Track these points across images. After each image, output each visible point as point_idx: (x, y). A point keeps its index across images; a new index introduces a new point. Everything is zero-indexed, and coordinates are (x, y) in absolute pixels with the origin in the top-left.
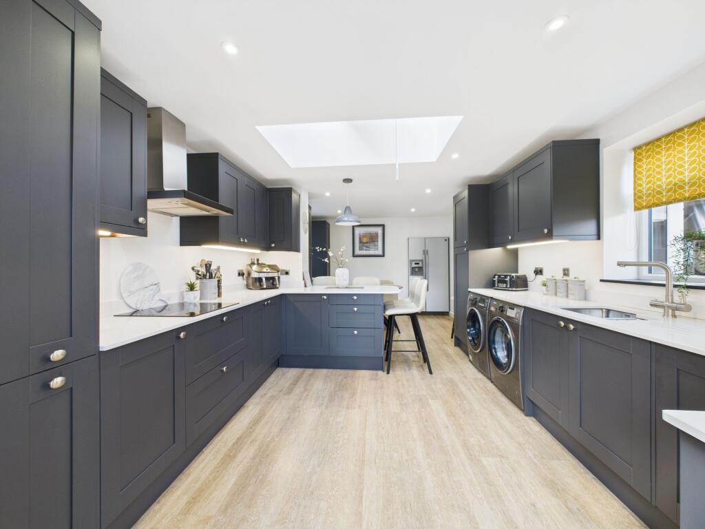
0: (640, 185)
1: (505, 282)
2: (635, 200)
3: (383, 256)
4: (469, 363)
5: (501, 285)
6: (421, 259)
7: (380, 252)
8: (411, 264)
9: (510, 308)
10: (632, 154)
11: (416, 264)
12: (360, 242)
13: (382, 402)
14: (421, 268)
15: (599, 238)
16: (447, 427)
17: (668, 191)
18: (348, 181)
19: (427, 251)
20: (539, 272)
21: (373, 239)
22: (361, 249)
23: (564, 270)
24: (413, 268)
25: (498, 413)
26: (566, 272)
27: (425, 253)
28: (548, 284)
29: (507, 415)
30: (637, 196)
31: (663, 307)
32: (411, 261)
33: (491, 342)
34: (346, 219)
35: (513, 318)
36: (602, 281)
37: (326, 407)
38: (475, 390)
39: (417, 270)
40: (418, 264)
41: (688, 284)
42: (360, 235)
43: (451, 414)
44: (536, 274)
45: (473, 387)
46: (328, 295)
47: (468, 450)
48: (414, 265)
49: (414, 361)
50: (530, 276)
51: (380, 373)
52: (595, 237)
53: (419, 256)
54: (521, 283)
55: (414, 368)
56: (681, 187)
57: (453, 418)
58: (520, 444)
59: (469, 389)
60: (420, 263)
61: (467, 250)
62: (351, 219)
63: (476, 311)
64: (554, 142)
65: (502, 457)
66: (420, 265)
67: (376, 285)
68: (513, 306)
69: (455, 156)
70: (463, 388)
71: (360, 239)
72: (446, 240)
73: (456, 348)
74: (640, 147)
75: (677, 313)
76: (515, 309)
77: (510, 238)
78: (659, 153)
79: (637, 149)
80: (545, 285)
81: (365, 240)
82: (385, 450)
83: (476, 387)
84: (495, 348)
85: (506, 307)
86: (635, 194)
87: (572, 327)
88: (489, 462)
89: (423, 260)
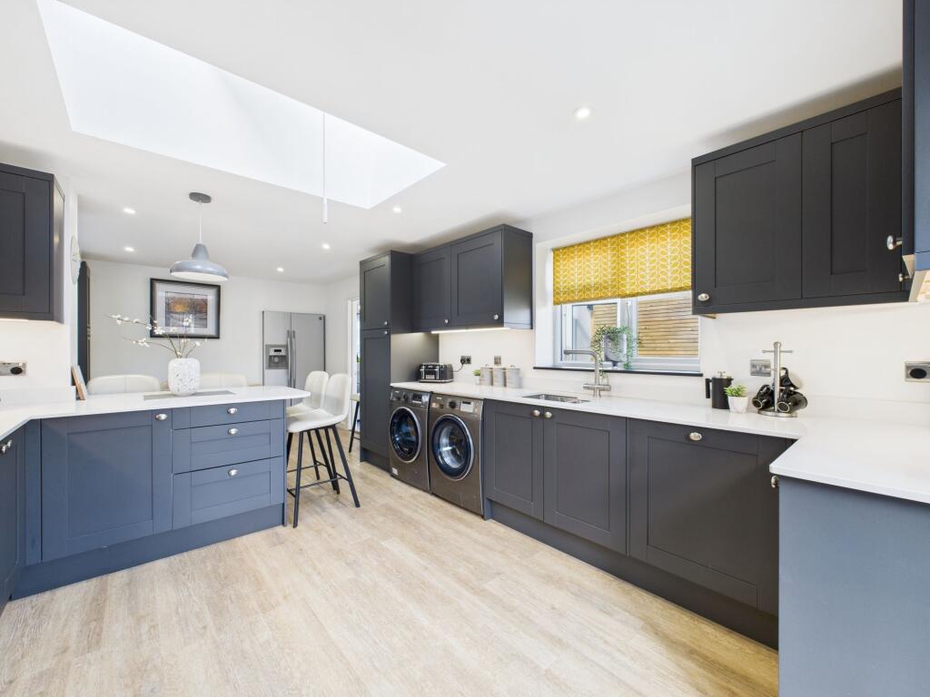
0: (558, 283)
1: (434, 373)
2: (554, 296)
3: (217, 337)
4: (393, 479)
5: (428, 377)
6: (284, 343)
8: (268, 352)
9: (464, 403)
10: (552, 254)
11: (276, 351)
12: (170, 311)
13: (319, 574)
14: (284, 358)
15: (532, 328)
16: (426, 568)
17: (580, 291)
18: (199, 197)
19: (294, 332)
20: (466, 361)
21: (195, 307)
22: (169, 323)
23: (495, 359)
24: (270, 357)
25: (461, 527)
26: (497, 361)
27: (291, 335)
28: (483, 373)
29: (470, 526)
30: (556, 292)
31: (594, 389)
32: (269, 347)
33: (434, 448)
34: (199, 267)
35: (470, 413)
36: (535, 368)
37: (219, 630)
38: (422, 509)
39: (276, 360)
40: (280, 351)
41: (605, 369)
43: (420, 551)
44: (463, 364)
45: (417, 506)
46: (170, 411)
47: (466, 584)
48: (272, 353)
49: (322, 496)
50: (456, 365)
51: (280, 529)
52: (529, 326)
53: (280, 340)
54: (446, 374)
55: (327, 505)
56: (588, 290)
57: (424, 554)
58: (502, 552)
59: (416, 511)
60: (283, 350)
61: (389, 334)
62: (210, 269)
63: (408, 409)
64: (504, 225)
65: (499, 574)
66: (283, 353)
67: (242, 386)
68: (467, 400)
69: (397, 210)
70: (408, 513)
71: (168, 305)
72: (320, 319)
73: (364, 463)
74: (558, 249)
75: (602, 393)
76: (472, 403)
77: (447, 321)
78: (572, 258)
79: (555, 250)
80: (478, 374)
81: (177, 308)
82: (375, 643)
83: (422, 506)
84: (441, 454)
85: (458, 402)
86: (554, 290)
87: (548, 414)
88: (492, 586)
89: (287, 346)
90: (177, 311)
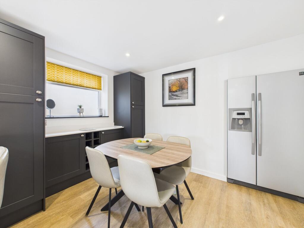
3: (194, 105)
6: (248, 107)
7: (190, 100)
8: (230, 114)
11: (238, 114)
12: (170, 91)
14: (247, 121)
19: (260, 94)
21: (182, 87)
22: (170, 98)
24: (234, 119)
27: (256, 97)
32: (231, 110)
39: (241, 122)
40: (243, 114)
42: (169, 84)
48: (235, 116)
53: (246, 103)
60: (247, 113)
66: (247, 116)
71: (169, 87)
81: (174, 89)
89: (251, 109)
90: (174, 90)
